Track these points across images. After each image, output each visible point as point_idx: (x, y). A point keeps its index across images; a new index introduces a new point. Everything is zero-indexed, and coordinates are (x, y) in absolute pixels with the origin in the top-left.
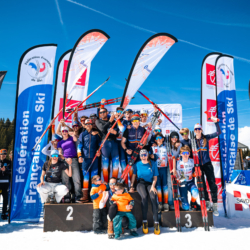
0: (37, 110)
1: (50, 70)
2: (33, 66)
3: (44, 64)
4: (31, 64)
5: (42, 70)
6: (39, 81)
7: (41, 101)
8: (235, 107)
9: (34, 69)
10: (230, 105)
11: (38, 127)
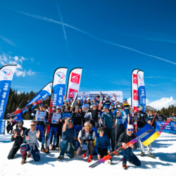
2: (59, 76)
5: (62, 78)
6: (61, 82)
7: (61, 91)
8: (145, 93)
10: (143, 92)
11: (60, 102)
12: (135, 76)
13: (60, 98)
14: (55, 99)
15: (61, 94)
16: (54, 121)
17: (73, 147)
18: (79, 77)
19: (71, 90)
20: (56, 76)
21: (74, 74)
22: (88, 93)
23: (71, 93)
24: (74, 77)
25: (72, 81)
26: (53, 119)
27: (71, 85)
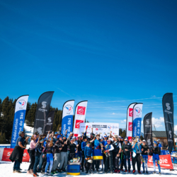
0: (68, 124)
1: (72, 110)
2: (67, 108)
5: (70, 110)
7: (70, 121)
12: (131, 110)
13: (69, 128)
14: (65, 128)
18: (84, 109)
19: (77, 121)
23: (78, 123)
25: (78, 113)
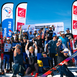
0: (9, 28)
1: (12, 13)
2: (7, 11)
3: (10, 10)
4: (6, 10)
5: (10, 13)
6: (9, 17)
7: (10, 25)
9: (7, 12)
11: (10, 34)
14: (5, 32)
15: (10, 27)
16: (6, 50)
17: (23, 68)
18: (25, 11)
19: (19, 24)
20: (3, 11)
21: (20, 9)
22: (33, 26)
23: (19, 26)
24: (20, 12)
25: (19, 15)
26: (5, 49)
27: (19, 19)
